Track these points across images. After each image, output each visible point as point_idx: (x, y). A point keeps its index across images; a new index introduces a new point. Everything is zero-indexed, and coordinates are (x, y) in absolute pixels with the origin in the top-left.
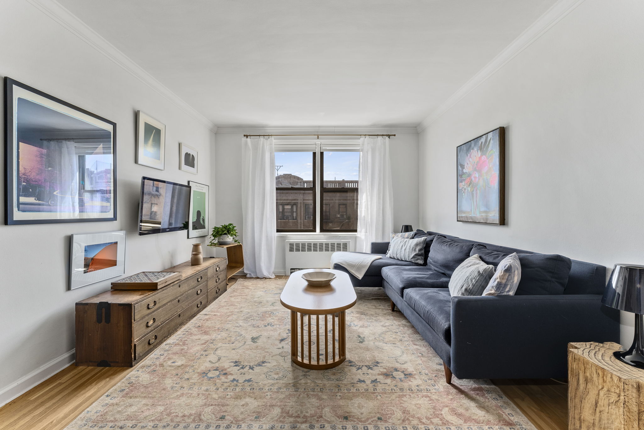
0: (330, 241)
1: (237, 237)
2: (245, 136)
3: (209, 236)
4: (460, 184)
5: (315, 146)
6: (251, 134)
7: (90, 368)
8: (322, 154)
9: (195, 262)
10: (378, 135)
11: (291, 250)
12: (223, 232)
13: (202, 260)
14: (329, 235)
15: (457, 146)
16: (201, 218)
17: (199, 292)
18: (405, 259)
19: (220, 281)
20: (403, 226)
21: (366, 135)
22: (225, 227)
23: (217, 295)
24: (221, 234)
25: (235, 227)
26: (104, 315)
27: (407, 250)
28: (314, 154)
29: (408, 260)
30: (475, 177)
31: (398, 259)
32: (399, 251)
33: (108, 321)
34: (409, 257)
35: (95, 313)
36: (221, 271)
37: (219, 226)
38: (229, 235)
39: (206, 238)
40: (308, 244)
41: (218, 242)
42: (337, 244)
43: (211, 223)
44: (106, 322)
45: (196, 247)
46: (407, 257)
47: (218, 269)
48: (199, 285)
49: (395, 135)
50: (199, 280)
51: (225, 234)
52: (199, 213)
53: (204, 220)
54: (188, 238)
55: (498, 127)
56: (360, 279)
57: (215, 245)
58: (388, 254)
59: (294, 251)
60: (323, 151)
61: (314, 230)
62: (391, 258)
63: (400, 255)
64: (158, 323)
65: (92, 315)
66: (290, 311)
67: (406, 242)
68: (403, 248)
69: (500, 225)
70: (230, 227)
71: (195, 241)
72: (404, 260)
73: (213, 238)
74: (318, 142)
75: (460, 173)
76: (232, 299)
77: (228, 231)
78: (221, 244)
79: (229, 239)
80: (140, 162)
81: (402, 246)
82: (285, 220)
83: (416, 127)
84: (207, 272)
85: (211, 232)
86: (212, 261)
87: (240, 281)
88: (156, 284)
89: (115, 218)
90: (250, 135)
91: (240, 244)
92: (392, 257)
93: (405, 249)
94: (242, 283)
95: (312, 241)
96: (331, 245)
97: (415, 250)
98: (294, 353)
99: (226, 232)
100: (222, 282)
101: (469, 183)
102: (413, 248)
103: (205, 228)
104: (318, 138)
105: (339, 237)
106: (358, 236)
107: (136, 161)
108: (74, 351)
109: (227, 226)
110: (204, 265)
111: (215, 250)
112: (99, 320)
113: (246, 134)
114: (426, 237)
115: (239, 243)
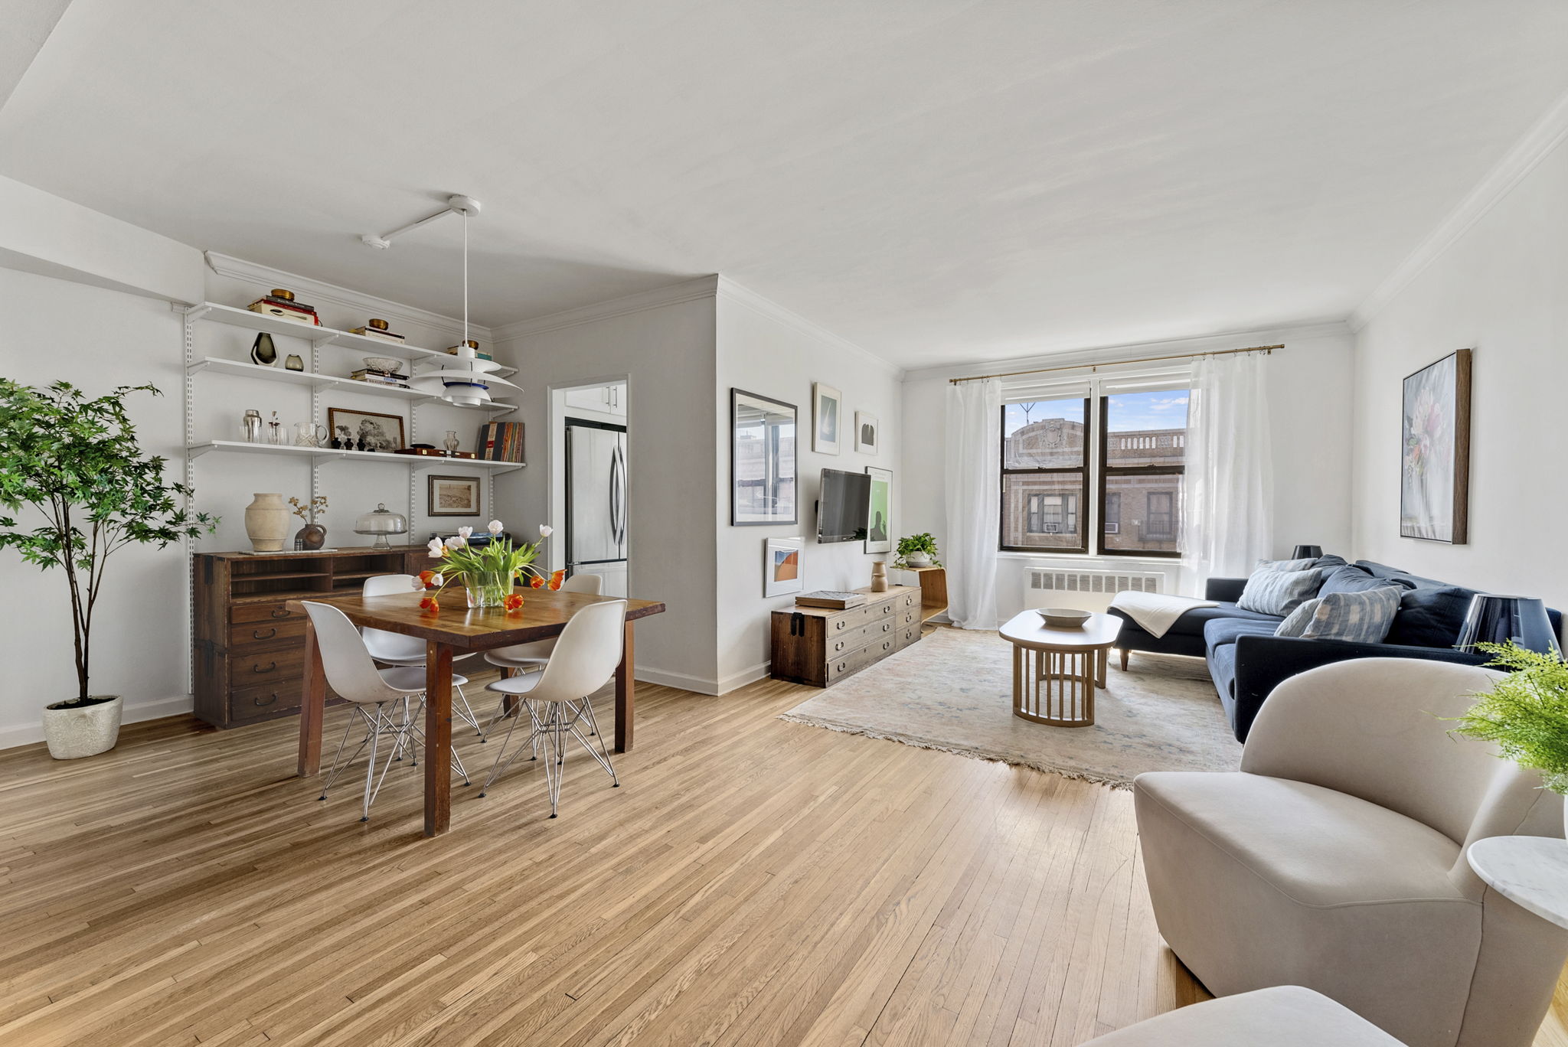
0: (1117, 573)
1: (937, 556)
2: (951, 381)
3: (892, 553)
4: (1406, 458)
5: (1088, 386)
6: (962, 378)
7: (784, 682)
8: (1104, 401)
9: (877, 588)
10: (1236, 351)
11: (1036, 584)
12: (915, 546)
13: (886, 586)
14: (1119, 560)
15: (1405, 377)
16: (882, 523)
17: (886, 627)
18: (1269, 610)
19: (911, 621)
20: (1296, 547)
21: (1205, 354)
22: (918, 539)
23: (907, 641)
24: (912, 550)
25: (934, 539)
26: (798, 627)
27: (1276, 593)
28: (1088, 402)
29: (1275, 613)
30: (1425, 446)
31: (1258, 612)
32: (1260, 596)
33: (802, 633)
34: (1277, 606)
35: (789, 623)
36: (913, 607)
37: (908, 536)
38: (924, 552)
39: (887, 555)
40: (1069, 576)
41: (907, 562)
42: (1134, 579)
43: (896, 533)
44: (800, 635)
45: (878, 565)
46: (1273, 607)
47: (909, 602)
48: (886, 617)
49: (1282, 347)
50: (886, 610)
51: (918, 550)
52: (878, 515)
53: (885, 527)
54: (865, 553)
55: (1455, 351)
56: (1159, 638)
57: (902, 566)
58: (1239, 603)
59: (1040, 587)
60: (1105, 395)
61: (1084, 550)
62: (1243, 608)
63: (1261, 602)
64: (845, 649)
65: (787, 627)
66: (1012, 643)
67: (1277, 577)
68: (1269, 590)
69: (1453, 543)
70: (926, 538)
71: (877, 559)
72: (1268, 612)
73: (900, 556)
74: (1095, 377)
75: (1407, 436)
76: (931, 649)
77: (923, 546)
78: (912, 566)
79: (924, 558)
80: (817, 449)
81: (1267, 586)
82: (1043, 532)
83: (1345, 321)
84: (895, 603)
85: (896, 546)
86: (899, 589)
87: (941, 632)
88: (843, 603)
89: (796, 522)
90: (960, 380)
91: (942, 568)
92: (1245, 606)
93: (1271, 592)
94: (945, 632)
95: (1079, 571)
96: (1119, 581)
97: (1291, 593)
98: (1017, 704)
99: (919, 546)
100: (914, 623)
101: (1417, 457)
102: (1287, 589)
103: (886, 540)
104: (1094, 370)
105: (1140, 566)
106: (1184, 565)
107: (813, 449)
108: (769, 663)
109: (920, 538)
110: (889, 593)
111: (901, 575)
112: (793, 632)
113: (953, 378)
114: (1320, 569)
115: (940, 566)
